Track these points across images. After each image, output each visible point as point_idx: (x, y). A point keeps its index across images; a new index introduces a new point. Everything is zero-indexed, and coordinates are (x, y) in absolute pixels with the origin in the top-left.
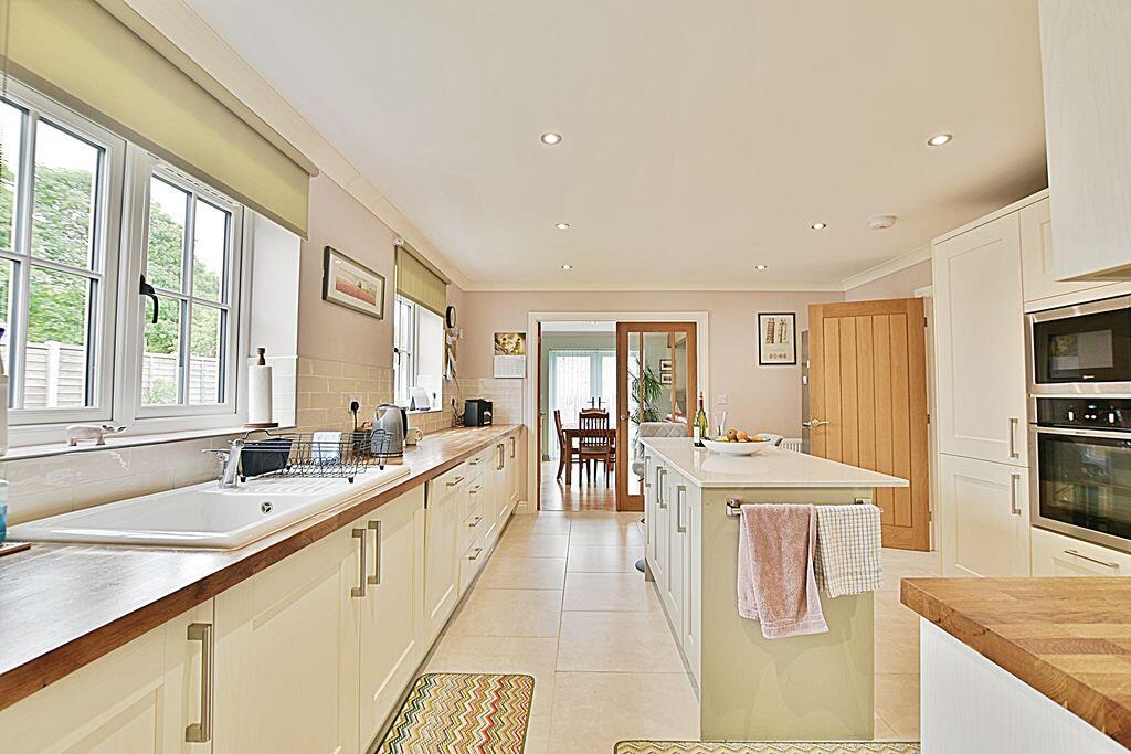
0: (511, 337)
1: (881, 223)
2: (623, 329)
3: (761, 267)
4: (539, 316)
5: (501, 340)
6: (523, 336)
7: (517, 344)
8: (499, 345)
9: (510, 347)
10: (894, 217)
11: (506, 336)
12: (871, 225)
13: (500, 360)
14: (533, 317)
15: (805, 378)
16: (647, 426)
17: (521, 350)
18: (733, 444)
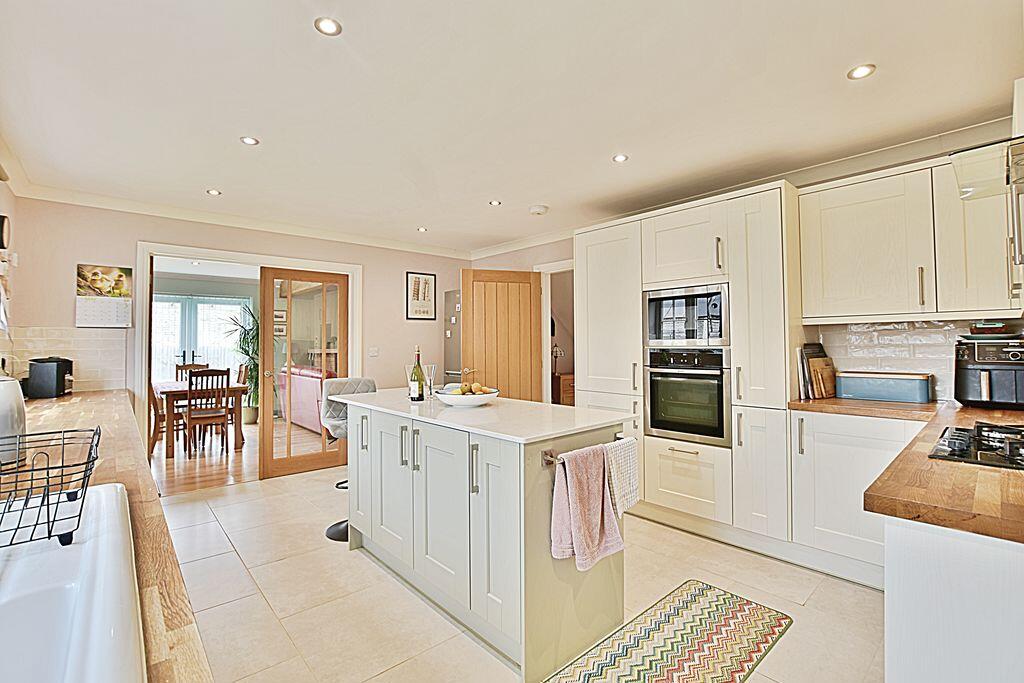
0: (107, 270)
1: (538, 210)
2: (270, 275)
3: (422, 230)
4: (153, 248)
5: (89, 275)
6: (128, 272)
7: (118, 282)
8: (85, 280)
9: (106, 286)
10: (546, 207)
11: (97, 270)
12: (532, 211)
13: (88, 304)
14: (144, 249)
15: (448, 332)
16: (333, 382)
17: (124, 290)
18: (470, 397)
